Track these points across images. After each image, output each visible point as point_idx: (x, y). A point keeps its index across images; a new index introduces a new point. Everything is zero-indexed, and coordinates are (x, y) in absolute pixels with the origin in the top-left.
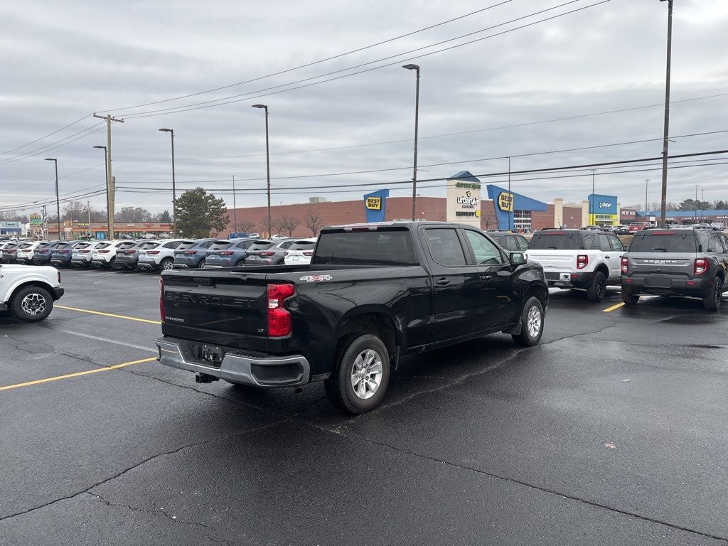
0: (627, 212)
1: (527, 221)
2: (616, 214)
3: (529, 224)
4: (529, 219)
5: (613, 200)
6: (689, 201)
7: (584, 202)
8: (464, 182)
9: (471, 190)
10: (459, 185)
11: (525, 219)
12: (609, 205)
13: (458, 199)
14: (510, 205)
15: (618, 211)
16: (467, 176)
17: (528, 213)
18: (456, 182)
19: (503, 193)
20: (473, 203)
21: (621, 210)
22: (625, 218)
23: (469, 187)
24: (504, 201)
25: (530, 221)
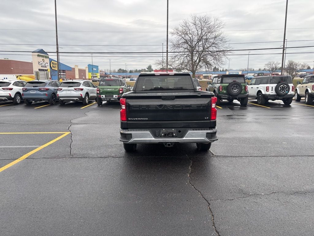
0: (102, 73)
1: (64, 75)
2: (98, 73)
3: (65, 76)
4: (65, 74)
5: (97, 67)
6: (120, 69)
7: (86, 67)
8: (41, 54)
9: (45, 59)
10: (38, 56)
11: (63, 74)
12: (96, 69)
13: (39, 63)
14: (56, 67)
15: (99, 72)
16: (42, 51)
17: (64, 71)
18: (37, 54)
19: (52, 61)
20: (46, 65)
21: (100, 72)
22: (102, 75)
23: (44, 57)
24: (54, 65)
25: (65, 75)
